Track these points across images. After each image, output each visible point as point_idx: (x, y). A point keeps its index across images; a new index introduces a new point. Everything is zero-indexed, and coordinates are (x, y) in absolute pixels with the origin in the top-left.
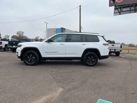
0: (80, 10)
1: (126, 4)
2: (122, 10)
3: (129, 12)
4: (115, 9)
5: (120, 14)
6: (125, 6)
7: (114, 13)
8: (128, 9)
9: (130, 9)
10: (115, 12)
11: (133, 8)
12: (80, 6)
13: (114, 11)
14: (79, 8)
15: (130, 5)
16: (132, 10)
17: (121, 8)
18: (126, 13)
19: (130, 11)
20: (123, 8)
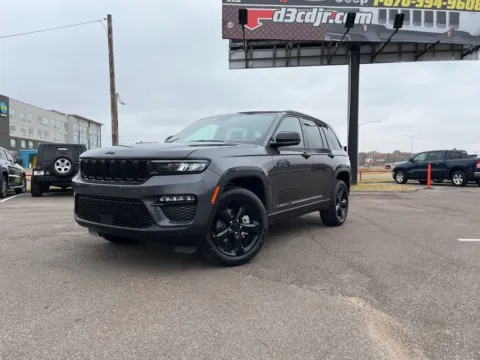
0: (110, 32)
1: (263, 37)
2: (252, 55)
3: (271, 63)
4: (232, 49)
5: (247, 67)
6: (261, 43)
7: (230, 61)
8: (268, 54)
9: (275, 54)
10: (234, 57)
11: (281, 53)
12: (109, 17)
13: (230, 55)
14: (106, 23)
15: (272, 43)
16: (280, 58)
17: (249, 48)
19: (274, 62)
20: (255, 48)
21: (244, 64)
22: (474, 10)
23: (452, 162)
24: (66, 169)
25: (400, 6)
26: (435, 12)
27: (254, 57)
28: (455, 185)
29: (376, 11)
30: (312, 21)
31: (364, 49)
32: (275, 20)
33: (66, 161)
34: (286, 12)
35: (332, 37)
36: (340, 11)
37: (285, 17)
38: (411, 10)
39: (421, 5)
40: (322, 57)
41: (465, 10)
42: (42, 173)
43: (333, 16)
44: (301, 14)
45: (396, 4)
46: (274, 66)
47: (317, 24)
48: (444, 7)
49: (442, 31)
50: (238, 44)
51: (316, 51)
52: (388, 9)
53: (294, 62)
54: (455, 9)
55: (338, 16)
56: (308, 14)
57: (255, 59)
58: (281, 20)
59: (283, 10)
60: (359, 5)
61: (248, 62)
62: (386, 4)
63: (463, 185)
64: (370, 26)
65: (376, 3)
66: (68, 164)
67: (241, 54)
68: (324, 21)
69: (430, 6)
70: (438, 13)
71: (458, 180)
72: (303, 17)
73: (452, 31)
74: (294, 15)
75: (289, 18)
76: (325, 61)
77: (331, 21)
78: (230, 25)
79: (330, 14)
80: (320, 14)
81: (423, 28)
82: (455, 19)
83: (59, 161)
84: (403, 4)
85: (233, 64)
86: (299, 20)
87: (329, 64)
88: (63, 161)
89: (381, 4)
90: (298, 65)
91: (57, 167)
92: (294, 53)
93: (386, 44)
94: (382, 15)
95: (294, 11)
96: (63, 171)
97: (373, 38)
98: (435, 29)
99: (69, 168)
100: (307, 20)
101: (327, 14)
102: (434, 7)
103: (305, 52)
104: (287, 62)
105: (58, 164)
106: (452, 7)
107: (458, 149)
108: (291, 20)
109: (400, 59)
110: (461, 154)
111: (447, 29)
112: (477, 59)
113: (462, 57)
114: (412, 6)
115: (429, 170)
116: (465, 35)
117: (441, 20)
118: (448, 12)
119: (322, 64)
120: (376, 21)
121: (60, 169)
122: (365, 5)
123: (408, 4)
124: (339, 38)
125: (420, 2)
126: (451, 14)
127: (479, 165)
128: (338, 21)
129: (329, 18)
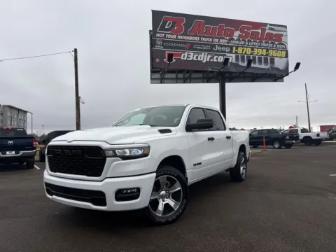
0: (76, 59)
3: (175, 81)
4: (152, 72)
5: (161, 83)
7: (151, 79)
8: (174, 76)
9: (177, 76)
10: (153, 77)
11: (181, 76)
13: (151, 75)
14: (73, 53)
15: (176, 70)
16: (180, 79)
18: (170, 81)
19: (177, 80)
22: (281, 57)
23: (273, 136)
25: (245, 54)
27: (165, 77)
28: (275, 148)
29: (234, 56)
30: (202, 59)
31: (227, 75)
32: (182, 58)
34: (188, 55)
35: (213, 69)
36: (216, 55)
37: (188, 57)
38: (251, 56)
39: (256, 54)
40: (203, 78)
41: (277, 57)
43: (212, 58)
44: (195, 56)
46: (177, 83)
47: (204, 61)
48: (267, 55)
50: (156, 70)
51: (200, 75)
52: (240, 55)
53: (188, 80)
55: (215, 57)
56: (200, 56)
58: (185, 59)
59: (186, 53)
60: (225, 52)
61: (162, 81)
63: (280, 148)
64: (231, 63)
65: (234, 52)
67: (157, 76)
68: (208, 60)
69: (260, 54)
70: (264, 58)
71: (277, 146)
72: (197, 57)
73: (271, 67)
74: (193, 56)
76: (205, 81)
78: (157, 60)
79: (211, 56)
80: (206, 56)
81: (257, 65)
82: (272, 61)
84: (247, 53)
85: (153, 81)
86: (195, 59)
87: (207, 82)
89: (236, 53)
90: (190, 83)
92: (187, 75)
93: (240, 73)
94: (237, 58)
95: (192, 54)
97: (233, 70)
98: (263, 66)
100: (199, 59)
101: (209, 57)
102: (262, 55)
103: (194, 75)
104: (185, 81)
106: (271, 55)
108: (191, 59)
109: (244, 81)
111: (268, 66)
112: (283, 81)
113: (275, 81)
114: (252, 54)
115: (264, 140)
116: (278, 69)
117: (266, 62)
118: (269, 58)
119: (203, 82)
120: (234, 61)
122: (228, 53)
123: (249, 53)
124: (217, 69)
125: (256, 52)
126: (271, 59)
127: (288, 137)
128: (215, 60)
129: (210, 58)
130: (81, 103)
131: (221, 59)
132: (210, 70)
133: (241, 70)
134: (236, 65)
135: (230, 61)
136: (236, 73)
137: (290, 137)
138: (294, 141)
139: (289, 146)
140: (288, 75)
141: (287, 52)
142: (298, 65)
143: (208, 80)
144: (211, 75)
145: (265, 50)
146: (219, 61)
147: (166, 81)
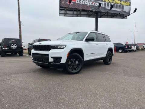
3: (72, 16)
4: (60, 10)
7: (60, 14)
8: (71, 12)
9: (73, 13)
10: (60, 13)
11: (75, 13)
13: (60, 12)
15: (73, 9)
19: (73, 15)
21: (64, 15)
22: (127, 5)
23: (119, 46)
24: (15, 47)
25: (110, 2)
26: (118, 5)
27: (67, 13)
29: (104, 3)
30: (87, 4)
31: (99, 14)
32: (77, 2)
33: (15, 45)
35: (92, 9)
36: (94, 2)
37: (79, 2)
39: (115, 3)
41: (125, 5)
42: (6, 48)
43: (92, 3)
45: (109, 2)
46: (73, 16)
47: (88, 5)
48: (120, 4)
49: (120, 10)
50: (62, 9)
51: (85, 13)
52: (107, 3)
53: (79, 15)
54: (123, 5)
55: (94, 3)
56: (86, 2)
57: (68, 14)
58: (78, 3)
61: (65, 15)
62: (106, 1)
63: (122, 52)
64: (102, 7)
65: (104, 1)
66: (15, 46)
67: (63, 12)
68: (90, 4)
69: (117, 3)
70: (119, 5)
71: (120, 51)
72: (84, 2)
73: (122, 10)
75: (80, 2)
76: (88, 16)
77: (92, 5)
78: (63, 2)
79: (92, 2)
80: (89, 2)
81: (115, 9)
83: (12, 44)
84: (111, 2)
85: (60, 15)
86: (83, 3)
87: (89, 17)
88: (14, 45)
89: (105, 1)
90: (80, 17)
91: (12, 47)
92: (79, 13)
96: (14, 48)
97: (102, 11)
98: (118, 10)
99: (16, 47)
100: (85, 4)
101: (91, 2)
102: (118, 4)
103: (82, 13)
104: (77, 15)
105: (12, 46)
106: (122, 4)
107: (120, 43)
108: (81, 3)
109: (107, 17)
110: (121, 44)
111: (121, 10)
112: (127, 19)
113: (123, 18)
114: (113, 3)
116: (125, 12)
117: (120, 7)
118: (121, 5)
119: (87, 17)
121: (13, 47)
122: (101, 1)
123: (112, 2)
124: (94, 10)
125: (115, 2)
126: (122, 6)
127: (126, 47)
128: (94, 5)
129: (91, 4)
130: (21, 25)
131: (97, 4)
132: (91, 10)
133: (107, 11)
134: (104, 8)
135: (101, 6)
136: (104, 12)
137: (127, 47)
138: (129, 49)
139: (126, 51)
140: (130, 15)
141: (130, 3)
142: (136, 10)
143: (89, 16)
144: (91, 13)
145: (119, 1)
146: (96, 5)
147: (67, 15)
